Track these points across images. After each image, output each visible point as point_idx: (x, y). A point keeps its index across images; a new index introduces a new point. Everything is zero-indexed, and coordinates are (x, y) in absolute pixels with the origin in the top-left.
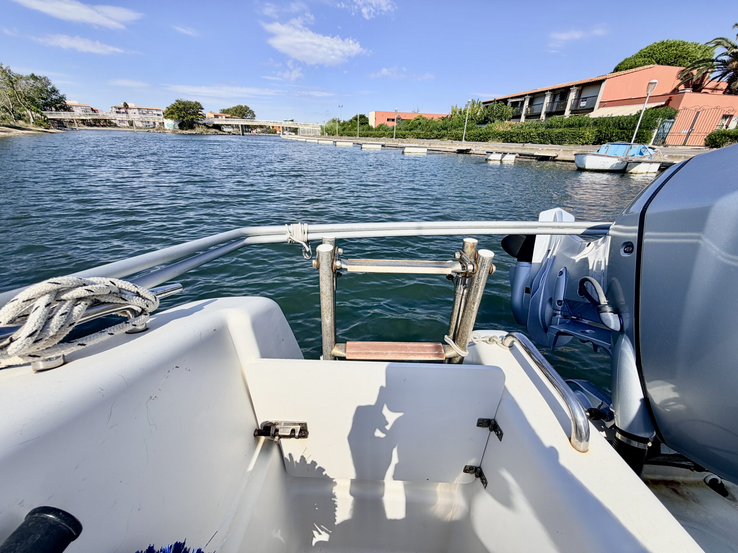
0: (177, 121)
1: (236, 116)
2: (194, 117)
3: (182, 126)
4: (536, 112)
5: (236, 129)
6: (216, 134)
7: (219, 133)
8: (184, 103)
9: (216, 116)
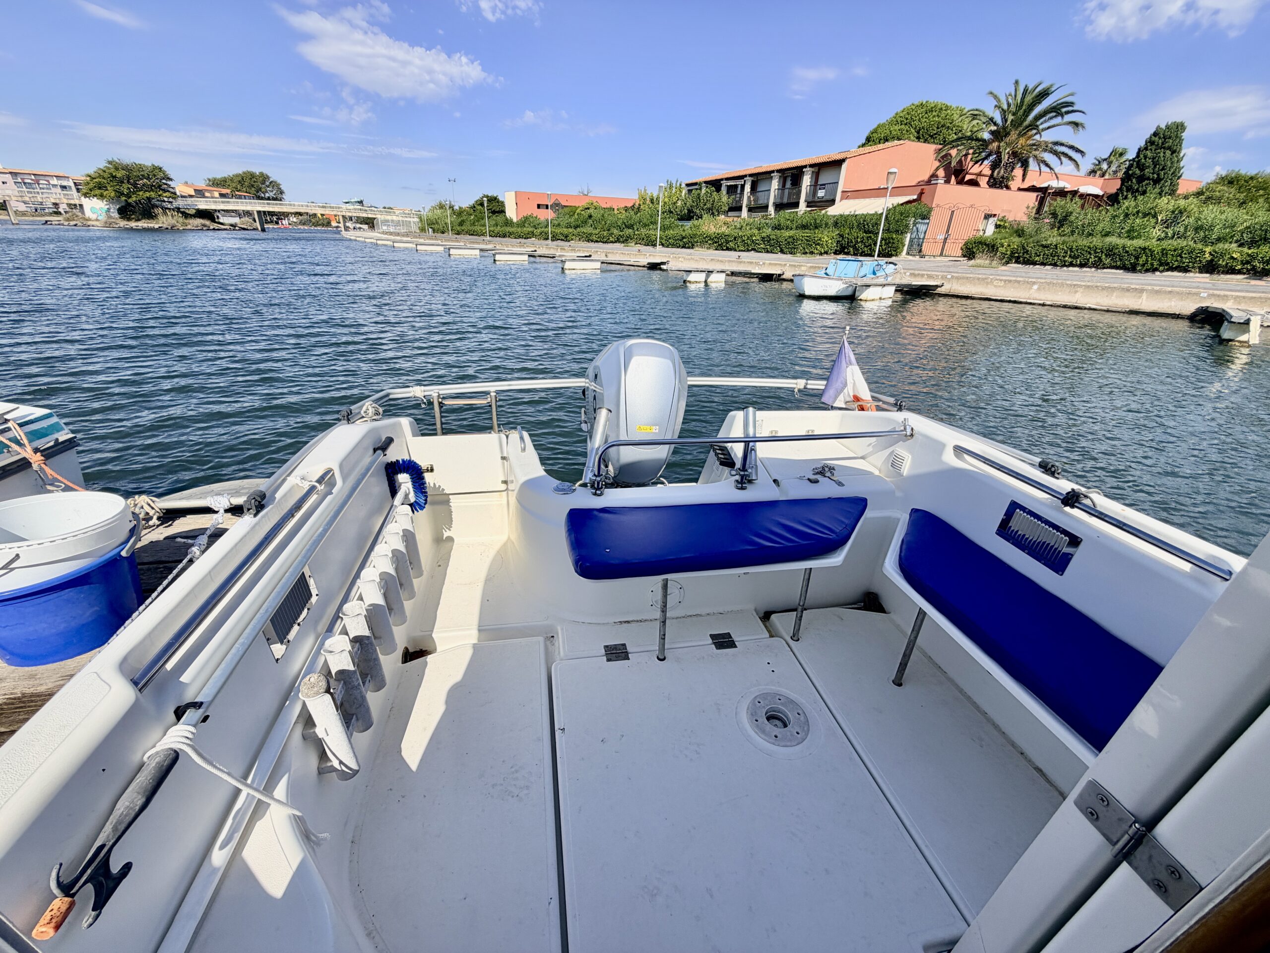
0: (113, 203)
1: (243, 192)
2: (153, 194)
3: (125, 212)
4: (761, 202)
5: (247, 219)
6: (204, 229)
7: (212, 227)
8: (126, 168)
9: (200, 193)
